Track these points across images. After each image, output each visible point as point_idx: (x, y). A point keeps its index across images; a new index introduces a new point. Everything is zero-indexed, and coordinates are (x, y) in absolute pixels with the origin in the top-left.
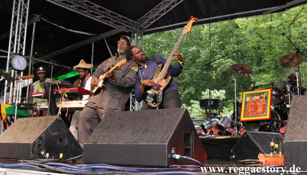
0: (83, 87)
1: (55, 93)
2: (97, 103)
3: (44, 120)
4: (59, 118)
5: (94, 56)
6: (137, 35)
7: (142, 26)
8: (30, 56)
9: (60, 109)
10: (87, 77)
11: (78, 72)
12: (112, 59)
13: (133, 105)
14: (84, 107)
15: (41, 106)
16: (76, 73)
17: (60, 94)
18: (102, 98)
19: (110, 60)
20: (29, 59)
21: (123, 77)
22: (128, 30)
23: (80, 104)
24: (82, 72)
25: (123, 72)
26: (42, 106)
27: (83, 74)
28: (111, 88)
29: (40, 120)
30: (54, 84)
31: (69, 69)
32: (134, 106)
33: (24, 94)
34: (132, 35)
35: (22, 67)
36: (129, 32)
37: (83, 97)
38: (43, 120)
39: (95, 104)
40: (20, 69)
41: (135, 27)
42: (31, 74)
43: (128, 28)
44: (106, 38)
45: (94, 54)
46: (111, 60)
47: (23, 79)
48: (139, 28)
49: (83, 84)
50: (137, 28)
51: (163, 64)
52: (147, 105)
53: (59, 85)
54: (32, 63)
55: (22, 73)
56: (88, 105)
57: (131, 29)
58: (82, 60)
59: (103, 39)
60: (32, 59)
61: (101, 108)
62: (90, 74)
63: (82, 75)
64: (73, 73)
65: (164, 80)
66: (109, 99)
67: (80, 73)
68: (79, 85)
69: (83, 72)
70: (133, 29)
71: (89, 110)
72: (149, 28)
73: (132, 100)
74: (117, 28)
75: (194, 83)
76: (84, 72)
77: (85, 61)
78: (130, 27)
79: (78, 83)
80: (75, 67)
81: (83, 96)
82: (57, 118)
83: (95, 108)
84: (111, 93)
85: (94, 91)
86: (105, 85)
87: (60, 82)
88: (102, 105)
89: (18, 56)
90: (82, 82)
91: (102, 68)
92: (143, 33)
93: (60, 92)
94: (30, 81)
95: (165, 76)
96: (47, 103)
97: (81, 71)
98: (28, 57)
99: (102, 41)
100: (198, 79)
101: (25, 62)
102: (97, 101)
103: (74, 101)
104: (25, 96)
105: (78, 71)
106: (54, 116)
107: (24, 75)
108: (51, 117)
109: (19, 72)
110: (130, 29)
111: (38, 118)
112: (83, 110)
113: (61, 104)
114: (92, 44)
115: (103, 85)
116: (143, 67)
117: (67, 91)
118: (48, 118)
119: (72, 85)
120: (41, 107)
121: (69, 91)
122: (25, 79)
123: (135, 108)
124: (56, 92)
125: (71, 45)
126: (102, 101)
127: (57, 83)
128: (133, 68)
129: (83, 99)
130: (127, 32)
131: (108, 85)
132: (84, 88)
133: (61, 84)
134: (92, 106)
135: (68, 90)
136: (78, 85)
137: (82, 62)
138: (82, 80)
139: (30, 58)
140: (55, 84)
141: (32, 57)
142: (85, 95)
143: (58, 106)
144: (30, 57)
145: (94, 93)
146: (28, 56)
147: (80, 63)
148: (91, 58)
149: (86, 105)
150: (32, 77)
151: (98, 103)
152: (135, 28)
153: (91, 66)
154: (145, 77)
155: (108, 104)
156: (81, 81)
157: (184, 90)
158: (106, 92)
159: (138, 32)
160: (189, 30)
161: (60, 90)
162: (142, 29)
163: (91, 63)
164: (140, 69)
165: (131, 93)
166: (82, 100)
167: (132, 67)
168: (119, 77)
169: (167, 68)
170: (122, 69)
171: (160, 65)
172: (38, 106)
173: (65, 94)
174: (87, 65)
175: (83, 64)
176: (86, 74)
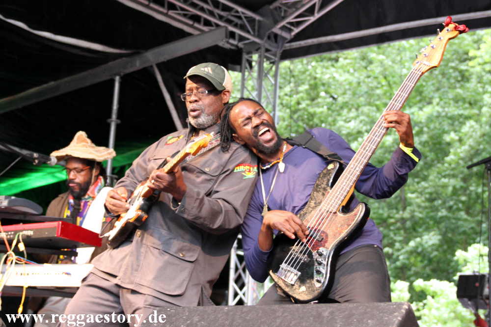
0: (79, 219)
2: (120, 275)
5: (119, 122)
6: (260, 57)
7: (276, 30)
10: (91, 188)
11: (65, 172)
12: (179, 137)
13: (240, 283)
14: (78, 288)
16: (58, 175)
18: (138, 259)
19: (170, 138)
21: (209, 194)
22: (231, 41)
23: (66, 275)
24: (79, 171)
25: (210, 180)
27: (79, 178)
28: (169, 229)
31: (37, 161)
32: (241, 288)
34: (245, 57)
36: (233, 48)
37: (76, 254)
39: (115, 276)
41: (254, 30)
43: (232, 35)
44: (158, 65)
45: (119, 116)
46: (175, 140)
48: (269, 38)
49: (78, 212)
50: (259, 36)
51: (342, 162)
52: (280, 292)
56: (90, 281)
57: (242, 39)
58: (81, 135)
59: (152, 66)
61: (134, 292)
62: (102, 180)
63: (77, 180)
65: (340, 215)
66: (160, 264)
67: (72, 175)
68: (67, 213)
69: (82, 170)
70: (248, 39)
71: (93, 297)
72: (298, 37)
73: (237, 269)
74: (196, 32)
75: (438, 222)
76: (83, 173)
77: (89, 137)
78: (238, 31)
79: (61, 208)
80: (54, 154)
81: (78, 250)
83: (114, 290)
84: (166, 243)
85: (112, 234)
86: (146, 216)
87: (5, 203)
88: (137, 280)
90: (76, 204)
91: (144, 165)
92: (279, 55)
93: (3, 235)
95: (344, 204)
97: (75, 169)
99: (146, 74)
100: (450, 208)
102: (121, 267)
105: (66, 168)
110: (237, 37)
112: (75, 296)
113: (3, 272)
114: (112, 82)
115: (140, 213)
116: (273, 166)
117: (25, 233)
119: (44, 213)
121: (30, 233)
123: (244, 294)
125: (46, 82)
126: (136, 267)
128: (241, 168)
130: (227, 46)
131: (157, 215)
132: (81, 223)
134: (104, 284)
135: (27, 230)
136: (61, 212)
137: (81, 140)
138: (74, 198)
142: (83, 246)
145: (110, 239)
147: (73, 143)
148: (108, 126)
149: (84, 280)
151: (125, 274)
152: (254, 36)
153: (110, 154)
154: (279, 201)
155: (155, 278)
156: (72, 201)
157: (406, 241)
158: (151, 238)
159: (263, 50)
160: (435, 63)
161: (2, 229)
162: (276, 41)
163: (106, 145)
164: (264, 171)
165: (235, 245)
166: (74, 262)
167: (238, 165)
168: (198, 194)
169: (355, 179)
170: (207, 170)
171: (331, 166)
173: (18, 242)
174: (97, 151)
175: (84, 146)
176: (91, 179)
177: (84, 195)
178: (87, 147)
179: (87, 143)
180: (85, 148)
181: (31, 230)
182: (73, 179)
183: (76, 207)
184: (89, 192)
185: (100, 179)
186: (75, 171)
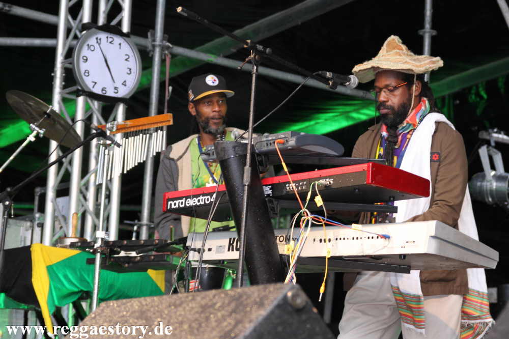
1: (267, 191)
3: (222, 307)
4: (295, 296)
5: (434, 33)
8: (154, 35)
9: (293, 262)
15: (206, 252)
16: (355, 115)
17: (291, 197)
20: (150, 48)
23: (383, 239)
24: (393, 89)
26: (210, 250)
27: (393, 100)
29: (204, 308)
30: (265, 149)
33: (132, 208)
35: (118, 84)
37: (395, 210)
38: (218, 305)
40: (110, 93)
42: (160, 112)
47: (127, 136)
49: (395, 147)
53: (285, 152)
54: (162, 72)
55: (121, 110)
58: (394, 39)
60: (163, 48)
62: (427, 103)
64: (342, 113)
67: (384, 96)
68: (380, 151)
76: (398, 92)
79: (371, 145)
82: (285, 297)
87: (292, 142)
89: (103, 36)
90: (390, 136)
93: (292, 187)
94: (158, 141)
96: (235, 236)
97: (386, 87)
98: (147, 43)
101: (134, 63)
103: (354, 225)
104: (137, 216)
106: (271, 287)
107: (129, 116)
108: (255, 292)
109: (108, 105)
111: (194, 299)
113: (296, 240)
117: (323, 182)
118: (240, 296)
120: (207, 256)
122: (136, 134)
124: (273, 187)
127: (277, 147)
129: (398, 216)
133: (294, 149)
135: (325, 178)
137: (392, 47)
138: (389, 128)
139: (154, 46)
140: (270, 148)
141: (163, 39)
143: (283, 249)
144: (154, 40)
146: (146, 37)
147: (382, 52)
150: (165, 125)
153: (434, 62)
156: (385, 134)
161: (290, 177)
172: (194, 250)
173: (314, 195)
174: (415, 60)
175: (397, 53)
176: (410, 100)
177: (401, 122)
178: (400, 55)
179: (402, 49)
180: (398, 57)
181: (330, 177)
182: (384, 102)
183: (391, 140)
184: (408, 119)
185: (424, 102)
186: (386, 90)
